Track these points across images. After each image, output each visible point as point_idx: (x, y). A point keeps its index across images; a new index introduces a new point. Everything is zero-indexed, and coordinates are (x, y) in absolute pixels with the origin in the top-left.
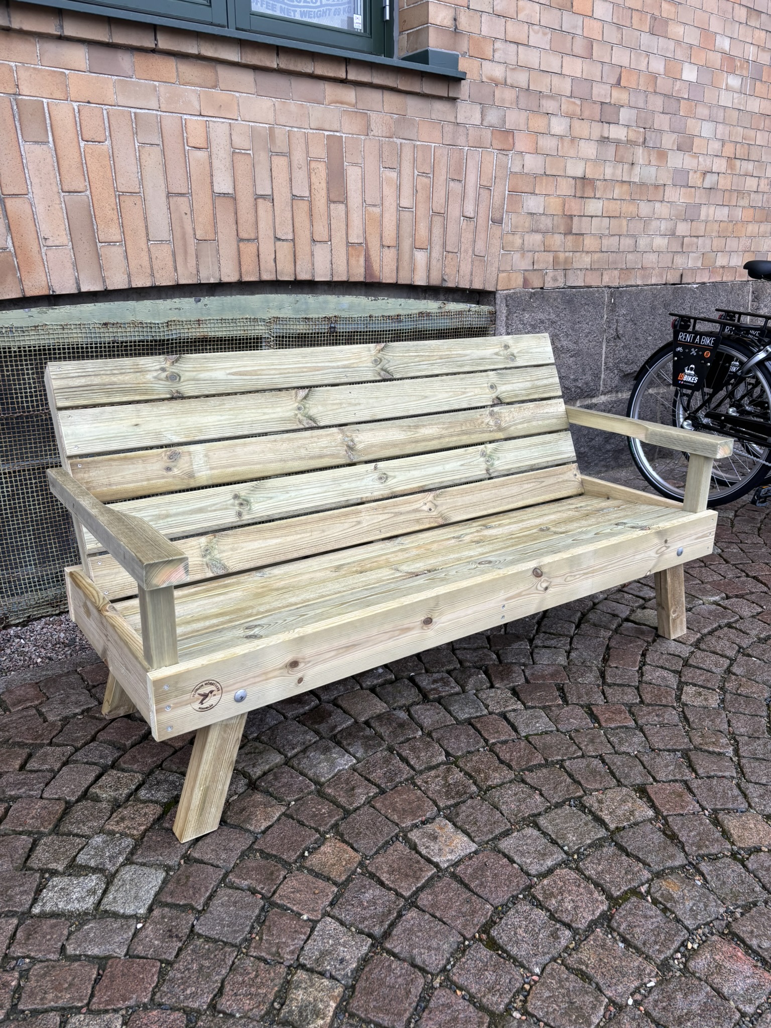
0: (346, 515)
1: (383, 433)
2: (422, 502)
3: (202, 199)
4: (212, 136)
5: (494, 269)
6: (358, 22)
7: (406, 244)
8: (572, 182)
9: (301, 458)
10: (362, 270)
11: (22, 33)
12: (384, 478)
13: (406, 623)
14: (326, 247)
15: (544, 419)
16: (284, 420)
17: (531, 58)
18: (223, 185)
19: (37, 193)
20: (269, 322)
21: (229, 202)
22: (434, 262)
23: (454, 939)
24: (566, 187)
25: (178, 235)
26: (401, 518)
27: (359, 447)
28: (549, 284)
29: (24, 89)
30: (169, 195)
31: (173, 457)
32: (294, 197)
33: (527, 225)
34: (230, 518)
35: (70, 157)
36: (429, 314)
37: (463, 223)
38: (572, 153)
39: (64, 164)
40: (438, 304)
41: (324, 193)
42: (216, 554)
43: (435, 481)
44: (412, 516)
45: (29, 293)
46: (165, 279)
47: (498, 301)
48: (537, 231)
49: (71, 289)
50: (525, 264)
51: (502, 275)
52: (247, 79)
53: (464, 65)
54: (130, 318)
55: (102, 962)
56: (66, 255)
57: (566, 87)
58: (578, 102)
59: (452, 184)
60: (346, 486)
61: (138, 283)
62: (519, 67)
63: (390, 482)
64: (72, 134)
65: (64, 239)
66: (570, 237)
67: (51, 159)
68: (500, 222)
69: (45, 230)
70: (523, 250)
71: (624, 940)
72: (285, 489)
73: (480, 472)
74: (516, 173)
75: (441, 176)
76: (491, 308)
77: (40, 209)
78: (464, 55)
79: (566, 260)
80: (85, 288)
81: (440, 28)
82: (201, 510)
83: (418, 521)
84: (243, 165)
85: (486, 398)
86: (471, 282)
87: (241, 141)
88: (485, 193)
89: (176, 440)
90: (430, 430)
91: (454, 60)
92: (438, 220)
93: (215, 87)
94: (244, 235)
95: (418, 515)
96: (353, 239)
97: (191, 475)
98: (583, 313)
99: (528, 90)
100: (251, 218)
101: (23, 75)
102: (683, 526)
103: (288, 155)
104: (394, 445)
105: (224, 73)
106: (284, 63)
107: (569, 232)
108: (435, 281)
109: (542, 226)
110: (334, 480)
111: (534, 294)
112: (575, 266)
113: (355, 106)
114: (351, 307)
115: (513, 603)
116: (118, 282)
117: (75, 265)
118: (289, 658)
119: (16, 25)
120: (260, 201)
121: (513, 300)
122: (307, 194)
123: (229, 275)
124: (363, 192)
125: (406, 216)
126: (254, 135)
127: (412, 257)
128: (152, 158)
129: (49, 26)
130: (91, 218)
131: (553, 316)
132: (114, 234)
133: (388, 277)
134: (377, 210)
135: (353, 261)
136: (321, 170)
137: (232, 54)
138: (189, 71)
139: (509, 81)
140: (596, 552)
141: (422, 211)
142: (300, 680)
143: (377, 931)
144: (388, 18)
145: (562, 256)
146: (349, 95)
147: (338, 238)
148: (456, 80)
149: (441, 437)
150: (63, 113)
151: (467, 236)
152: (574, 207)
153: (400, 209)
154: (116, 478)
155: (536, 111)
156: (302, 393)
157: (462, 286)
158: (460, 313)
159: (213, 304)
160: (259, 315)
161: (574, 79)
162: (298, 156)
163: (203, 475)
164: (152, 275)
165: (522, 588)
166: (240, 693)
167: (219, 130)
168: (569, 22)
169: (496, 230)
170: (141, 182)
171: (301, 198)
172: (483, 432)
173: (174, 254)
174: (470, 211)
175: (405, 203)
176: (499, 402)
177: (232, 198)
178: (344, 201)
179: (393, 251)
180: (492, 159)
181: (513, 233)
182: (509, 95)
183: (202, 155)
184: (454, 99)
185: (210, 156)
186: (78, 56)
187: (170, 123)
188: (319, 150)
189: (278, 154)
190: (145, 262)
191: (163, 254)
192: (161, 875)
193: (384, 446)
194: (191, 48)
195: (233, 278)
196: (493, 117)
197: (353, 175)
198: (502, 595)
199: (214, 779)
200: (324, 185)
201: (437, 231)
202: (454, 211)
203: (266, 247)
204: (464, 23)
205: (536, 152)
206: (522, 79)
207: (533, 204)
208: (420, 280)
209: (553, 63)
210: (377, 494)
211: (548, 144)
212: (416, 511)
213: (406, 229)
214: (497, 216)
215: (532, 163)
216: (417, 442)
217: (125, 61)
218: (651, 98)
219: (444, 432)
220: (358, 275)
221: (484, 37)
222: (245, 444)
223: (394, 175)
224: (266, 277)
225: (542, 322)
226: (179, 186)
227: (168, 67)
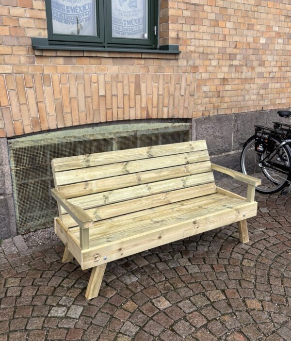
0: (137, 201)
1: (149, 175)
2: (162, 196)
3: (95, 98)
4: (99, 79)
5: (191, 111)
6: (146, 36)
7: (161, 106)
8: (220, 80)
9: (123, 184)
10: (146, 115)
11: (45, 56)
12: (149, 189)
13: (153, 238)
14: (134, 109)
15: (203, 168)
16: (119, 172)
17: (204, 43)
18: (102, 93)
19: (47, 100)
20: (115, 133)
21: (103, 98)
22: (170, 110)
23: (162, 328)
24: (217, 82)
25: (87, 108)
26: (154, 202)
27: (142, 179)
28: (211, 115)
29: (45, 72)
30: (85, 97)
31: (87, 185)
32: (124, 95)
33: (203, 95)
34: (102, 203)
35: (57, 89)
36: (168, 127)
37: (180, 97)
38: (219, 71)
39: (55, 91)
40: (172, 123)
41: (134, 92)
42: (98, 214)
43: (166, 189)
44: (159, 201)
45: (43, 130)
46: (83, 123)
47: (193, 121)
48: (207, 97)
49: (55, 127)
50: (203, 109)
51: (194, 113)
52: (111, 61)
53: (181, 48)
54: (72, 135)
55: (68, 329)
56: (54, 118)
57: (217, 50)
58: (221, 55)
59: (176, 85)
60: (138, 192)
61: (75, 124)
62: (199, 46)
63: (152, 190)
64: (58, 83)
65: (54, 113)
66: (219, 98)
67: (51, 90)
68: (194, 95)
69: (48, 111)
70: (202, 104)
71: (210, 331)
72: (119, 193)
73: (181, 186)
74: (199, 80)
75: (173, 82)
76: (190, 124)
77: (48, 105)
78: (180, 45)
79: (218, 106)
80: (59, 127)
81: (173, 38)
82: (94, 200)
83: (160, 202)
84: (108, 86)
85: (184, 162)
86: (183, 116)
87: (108, 79)
88: (188, 87)
89: (88, 179)
90: (165, 173)
91: (177, 47)
92: (171, 97)
93: (100, 64)
94: (108, 107)
95: (161, 201)
96: (143, 106)
97: (91, 190)
98: (224, 123)
99: (203, 53)
100: (110, 102)
101: (45, 67)
102: (245, 207)
103: (122, 82)
104: (153, 178)
105: (103, 60)
106: (122, 55)
107: (219, 96)
108: (170, 117)
109: (209, 96)
110: (134, 190)
111: (206, 118)
112: (221, 107)
113: (144, 65)
114: (142, 127)
115: (187, 232)
116: (69, 124)
117: (57, 120)
118: (119, 248)
119: (44, 55)
120: (113, 97)
121: (198, 121)
122: (128, 93)
123: (103, 120)
124: (146, 90)
125: (161, 97)
126: (112, 77)
127: (163, 110)
128: (81, 87)
129: (53, 54)
130: (62, 106)
131: (213, 125)
132: (69, 110)
133: (154, 117)
134: (151, 96)
135: (143, 113)
136: (133, 86)
137: (106, 55)
138: (92, 61)
139: (196, 51)
140: (214, 216)
141: (166, 95)
142: (122, 254)
143: (141, 325)
144: (156, 34)
145: (216, 105)
146: (143, 62)
147: (138, 106)
148: (178, 54)
149: (168, 175)
150: (56, 77)
151: (182, 101)
152: (221, 88)
153: (159, 95)
154: (70, 192)
155: (207, 59)
156: (125, 163)
157: (180, 117)
158: (179, 126)
159: (97, 129)
160: (112, 131)
161: (219, 48)
162: (126, 82)
163: (95, 190)
164: (79, 121)
165: (189, 227)
166: (105, 257)
167: (101, 77)
168: (217, 30)
169: (192, 99)
170: (77, 94)
171: (126, 95)
172: (183, 173)
173: (86, 115)
174: (183, 93)
175: (160, 92)
176: (188, 163)
177: (105, 96)
178: (140, 94)
179: (156, 108)
180: (190, 76)
181: (198, 99)
182: (196, 55)
183: (96, 85)
184: (177, 59)
185: (98, 85)
186: (61, 61)
187: (87, 76)
188: (132, 79)
189: (119, 82)
190: (77, 118)
191: (83, 115)
192: (82, 308)
193: (150, 179)
194: (94, 55)
195: (104, 121)
196: (191, 63)
197: (143, 86)
198: (183, 229)
199: (97, 282)
200: (134, 90)
201: (171, 101)
202: (177, 94)
203: (115, 110)
204: (181, 35)
205: (206, 72)
206: (201, 50)
207: (205, 89)
208: (165, 117)
209: (212, 44)
210: (147, 194)
211: (210, 69)
212: (160, 199)
213: (161, 101)
214: (192, 94)
215: (205, 76)
216: (160, 177)
217: (74, 60)
218: (248, 50)
219: (170, 174)
220: (144, 116)
221: (188, 39)
222: (107, 180)
223: (157, 84)
224: (114, 120)
225: (209, 127)
226: (88, 94)
227: (87, 60)
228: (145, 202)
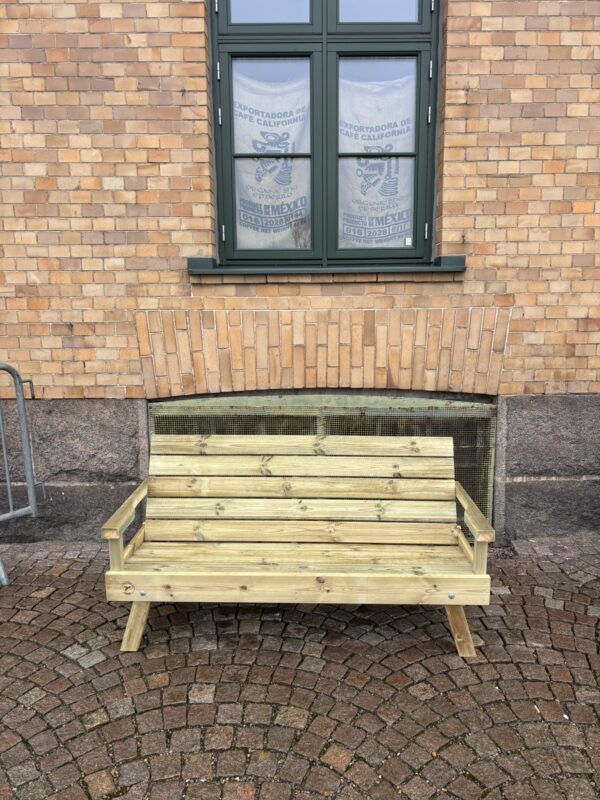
0: (275, 525)
2: (323, 526)
3: (286, 349)
4: (294, 318)
5: (496, 382)
6: (409, 242)
7: (419, 367)
8: (575, 322)
9: (257, 491)
10: (385, 382)
11: (206, 284)
13: (231, 585)
14: (360, 370)
15: (439, 491)
16: (253, 470)
17: (533, 248)
18: (299, 340)
19: (206, 349)
20: (320, 409)
21: (301, 349)
22: (441, 377)
24: (566, 326)
25: (272, 365)
26: (309, 533)
27: (293, 489)
28: (550, 391)
29: (206, 307)
30: (269, 347)
31: (193, 481)
32: (340, 345)
33: (527, 352)
34: (213, 514)
35: (223, 333)
36: (436, 408)
37: (467, 353)
38: (573, 302)
39: (220, 337)
40: (446, 402)
41: (360, 341)
42: (201, 531)
44: (317, 533)
45: (198, 392)
46: (263, 387)
47: (500, 402)
48: (538, 356)
49: (217, 391)
50: (527, 377)
51: (502, 385)
52: (318, 289)
53: (469, 261)
54: (244, 404)
56: (216, 376)
57: (568, 261)
58: (580, 269)
59: (458, 330)
60: (280, 509)
61: (249, 388)
62: (518, 255)
63: (307, 511)
64: (225, 324)
65: (216, 369)
66: (572, 359)
67: (215, 335)
68: (502, 350)
69: (208, 365)
70: (523, 369)
72: (244, 505)
73: (373, 516)
74: (517, 320)
75: (449, 325)
76: (493, 406)
77: (207, 356)
78: (470, 255)
79: (568, 375)
80: (223, 390)
81: (450, 244)
82: (199, 508)
84: (310, 331)
85: (390, 472)
86: (474, 389)
87: (310, 319)
88: (487, 335)
89: (197, 473)
91: (462, 260)
92: (446, 353)
93: (298, 295)
94: (308, 364)
95: (321, 534)
96: (378, 365)
97: (200, 491)
98: (584, 412)
99: (528, 268)
100: (313, 356)
101: (206, 301)
102: (454, 580)
103: (338, 324)
104: (316, 491)
105: (302, 288)
106: (336, 279)
107: (573, 355)
108: (442, 387)
109: (543, 353)
110: (274, 505)
111: (534, 398)
112: (578, 378)
113: (385, 293)
114: (376, 402)
116: (239, 388)
117: (220, 381)
119: (203, 282)
120: (320, 348)
121: (514, 403)
122: (349, 342)
123: (299, 384)
124: (388, 339)
125: (420, 351)
126: (319, 315)
127: (423, 374)
128: (262, 332)
129: (217, 281)
130: (229, 359)
131: (551, 414)
132: (240, 366)
133: (404, 384)
134: (398, 349)
135: (379, 377)
136: (359, 330)
137: (307, 280)
138: (283, 289)
139: (510, 265)
141: (432, 347)
142: (172, 596)
144: (426, 238)
145: (564, 372)
146: (382, 288)
147: (369, 365)
148: (462, 271)
150: (221, 315)
151: (470, 361)
152: (578, 338)
153: (414, 347)
155: (538, 280)
156: (267, 458)
157: (465, 391)
158: (464, 408)
159: (289, 398)
160: (316, 405)
161: (574, 256)
162: (345, 323)
163: (205, 492)
164: (257, 384)
165: (308, 586)
166: (143, 592)
167: (299, 316)
168: (567, 220)
169: (498, 357)
170: (255, 342)
171: (346, 345)
173: (269, 375)
174: (473, 344)
175: (419, 342)
176: (399, 476)
177: (303, 347)
178: (374, 344)
179: (408, 372)
180: (494, 314)
181: (514, 358)
182: (509, 273)
183: (288, 327)
184: (461, 282)
185: (292, 328)
186: (231, 290)
187: (273, 314)
188: (359, 319)
189: (332, 323)
190: (254, 378)
191: (263, 375)
194: (285, 280)
195: (301, 386)
196: (495, 287)
197: (381, 331)
198: (294, 586)
200: (361, 337)
201: (445, 359)
202: (460, 345)
203: (322, 371)
204: (470, 237)
205: (537, 305)
206: (523, 262)
207: (532, 338)
208: (430, 387)
209: (555, 248)
210: (297, 517)
211: (544, 299)
212: (322, 531)
213: (419, 358)
214: (499, 347)
215: (531, 312)
217: (253, 289)
220: (382, 383)
221: (488, 243)
223: (411, 328)
224: (320, 386)
225: (540, 417)
226: (275, 342)
227: (274, 290)
228: (289, 530)
